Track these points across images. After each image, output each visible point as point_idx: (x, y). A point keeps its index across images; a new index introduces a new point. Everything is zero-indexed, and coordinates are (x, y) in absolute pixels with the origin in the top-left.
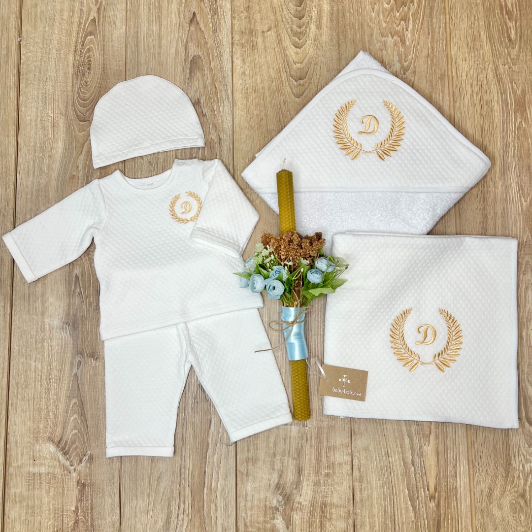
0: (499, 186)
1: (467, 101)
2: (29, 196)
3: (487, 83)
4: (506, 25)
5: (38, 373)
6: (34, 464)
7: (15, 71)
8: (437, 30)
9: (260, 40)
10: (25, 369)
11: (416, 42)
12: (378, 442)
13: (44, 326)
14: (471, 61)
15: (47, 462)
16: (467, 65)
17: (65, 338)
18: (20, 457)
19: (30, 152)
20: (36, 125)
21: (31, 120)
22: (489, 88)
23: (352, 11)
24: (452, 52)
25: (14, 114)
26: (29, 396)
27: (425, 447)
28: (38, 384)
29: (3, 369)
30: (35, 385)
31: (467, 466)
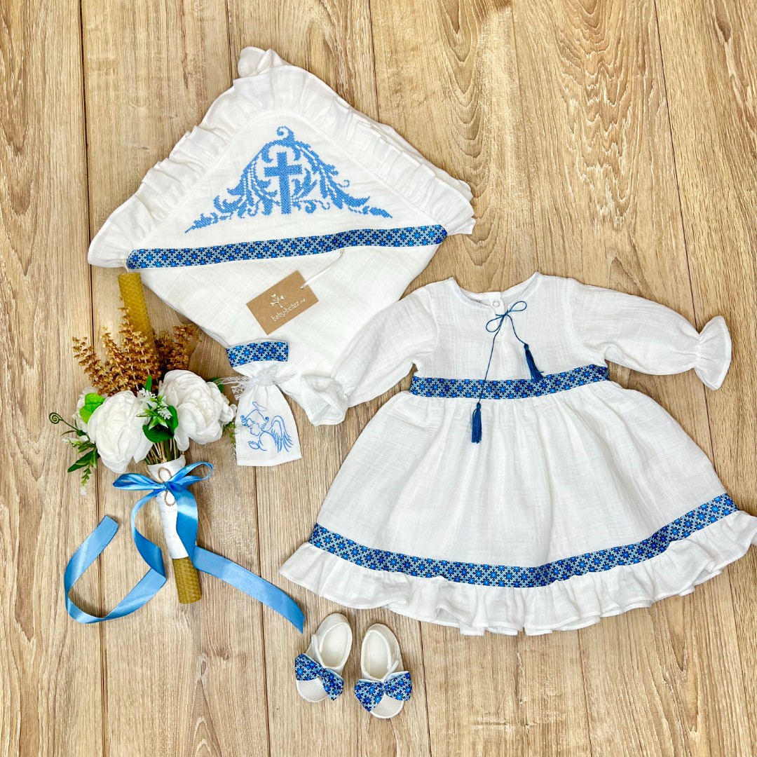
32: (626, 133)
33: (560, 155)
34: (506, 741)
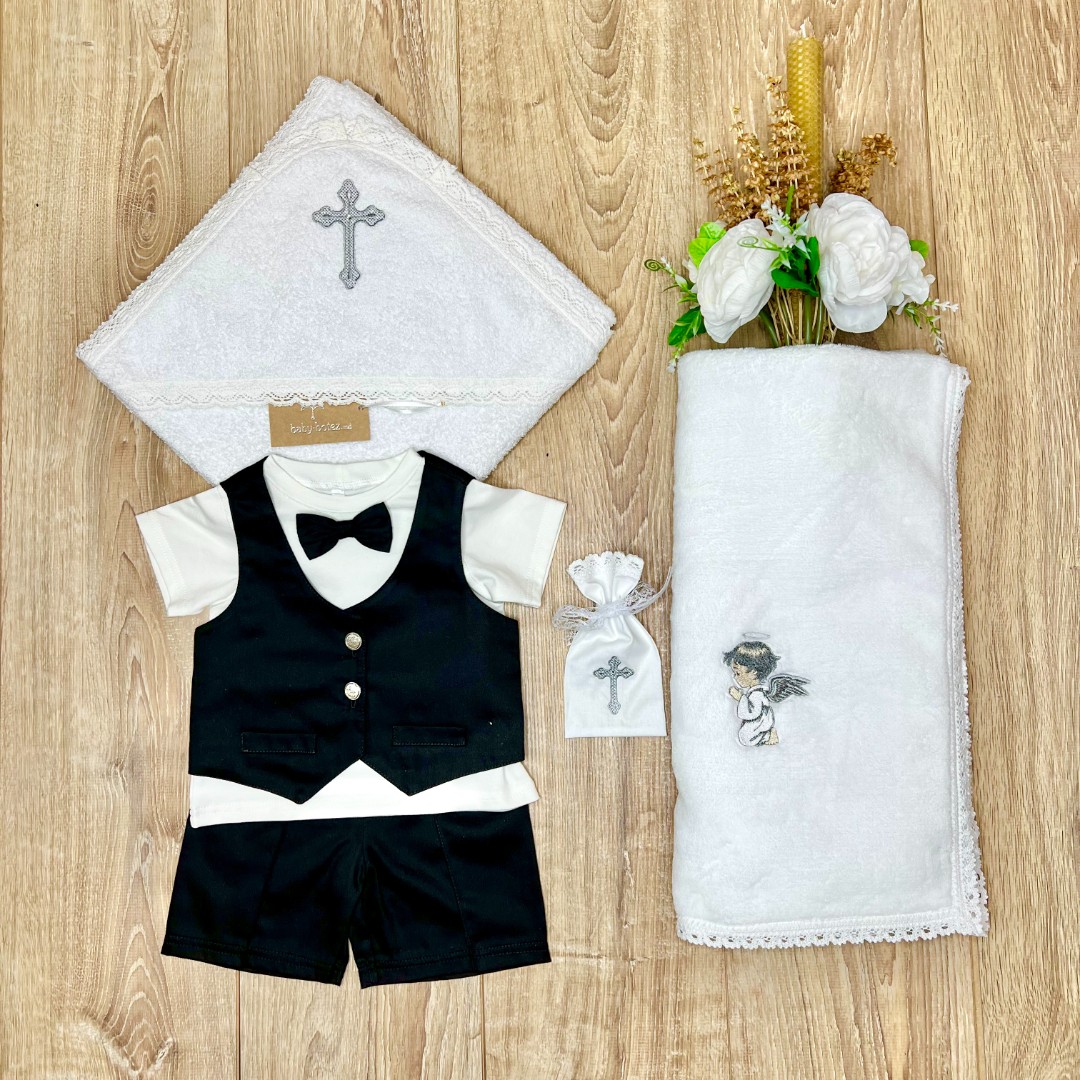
2: (29, 489)
5: (59, 871)
8: (904, 85)
9: (520, 123)
10: (30, 861)
11: (860, 112)
12: (783, 978)
13: (69, 770)
17: (114, 794)
18: (24, 1050)
19: (29, 394)
20: (40, 332)
21: (28, 323)
23: (719, 45)
26: (39, 921)
27: (882, 987)
28: (58, 896)
30: (52, 897)
31: (972, 1026)
32: (849, 52)
33: (742, 83)
34: (598, 983)
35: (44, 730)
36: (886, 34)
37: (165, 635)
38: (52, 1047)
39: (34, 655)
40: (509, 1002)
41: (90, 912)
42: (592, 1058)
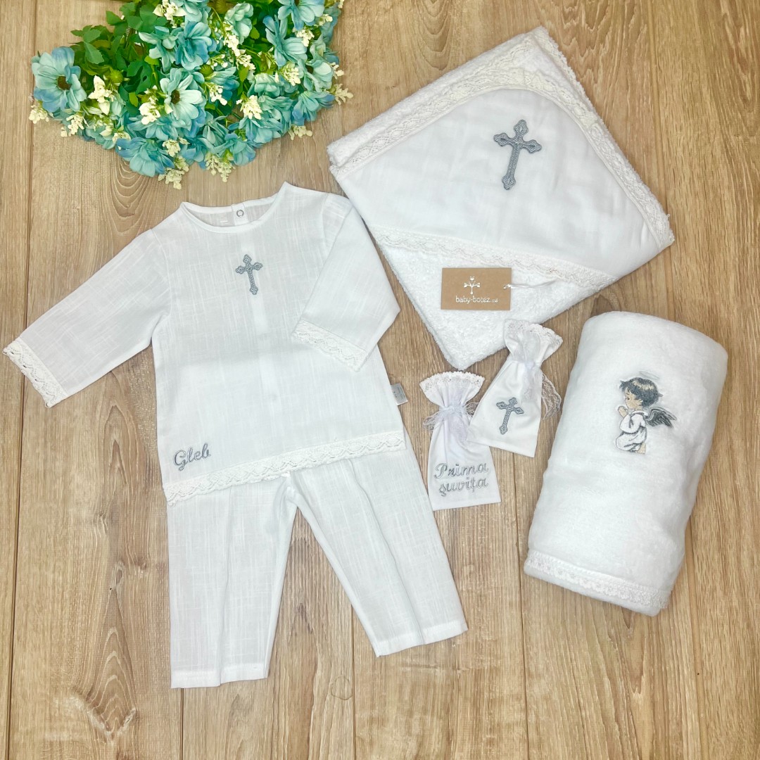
0: (735, 311)
1: (684, 188)
3: (714, 162)
4: (738, 77)
5: (58, 590)
6: (51, 728)
7: (26, 143)
8: (639, 82)
9: (383, 99)
10: (38, 583)
11: (610, 99)
12: (565, 688)
13: (67, 518)
14: (689, 132)
15: (70, 725)
16: (684, 135)
17: (98, 536)
18: (30, 718)
19: (47, 262)
20: (56, 220)
21: (49, 215)
22: (717, 169)
24: (662, 118)
25: (24, 205)
26: (43, 625)
27: (634, 695)
28: (57, 607)
29: (7, 583)
30: (53, 607)
31: (697, 723)
35: (50, 492)
36: (626, 49)
37: (137, 425)
38: (50, 715)
39: (45, 439)
40: (372, 699)
41: (80, 618)
42: (430, 739)
